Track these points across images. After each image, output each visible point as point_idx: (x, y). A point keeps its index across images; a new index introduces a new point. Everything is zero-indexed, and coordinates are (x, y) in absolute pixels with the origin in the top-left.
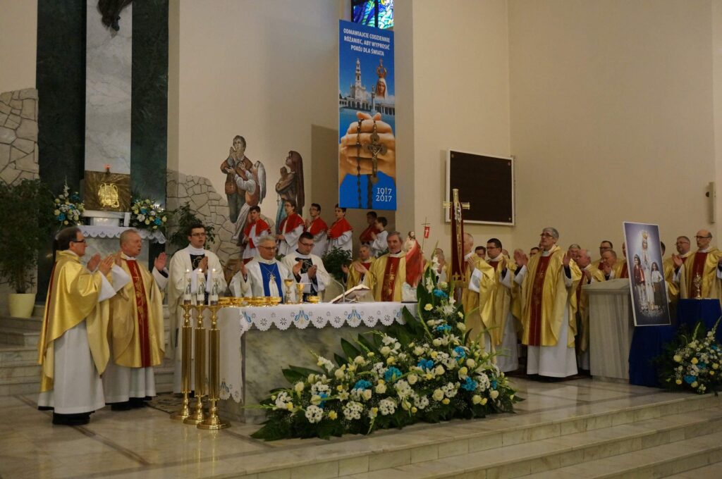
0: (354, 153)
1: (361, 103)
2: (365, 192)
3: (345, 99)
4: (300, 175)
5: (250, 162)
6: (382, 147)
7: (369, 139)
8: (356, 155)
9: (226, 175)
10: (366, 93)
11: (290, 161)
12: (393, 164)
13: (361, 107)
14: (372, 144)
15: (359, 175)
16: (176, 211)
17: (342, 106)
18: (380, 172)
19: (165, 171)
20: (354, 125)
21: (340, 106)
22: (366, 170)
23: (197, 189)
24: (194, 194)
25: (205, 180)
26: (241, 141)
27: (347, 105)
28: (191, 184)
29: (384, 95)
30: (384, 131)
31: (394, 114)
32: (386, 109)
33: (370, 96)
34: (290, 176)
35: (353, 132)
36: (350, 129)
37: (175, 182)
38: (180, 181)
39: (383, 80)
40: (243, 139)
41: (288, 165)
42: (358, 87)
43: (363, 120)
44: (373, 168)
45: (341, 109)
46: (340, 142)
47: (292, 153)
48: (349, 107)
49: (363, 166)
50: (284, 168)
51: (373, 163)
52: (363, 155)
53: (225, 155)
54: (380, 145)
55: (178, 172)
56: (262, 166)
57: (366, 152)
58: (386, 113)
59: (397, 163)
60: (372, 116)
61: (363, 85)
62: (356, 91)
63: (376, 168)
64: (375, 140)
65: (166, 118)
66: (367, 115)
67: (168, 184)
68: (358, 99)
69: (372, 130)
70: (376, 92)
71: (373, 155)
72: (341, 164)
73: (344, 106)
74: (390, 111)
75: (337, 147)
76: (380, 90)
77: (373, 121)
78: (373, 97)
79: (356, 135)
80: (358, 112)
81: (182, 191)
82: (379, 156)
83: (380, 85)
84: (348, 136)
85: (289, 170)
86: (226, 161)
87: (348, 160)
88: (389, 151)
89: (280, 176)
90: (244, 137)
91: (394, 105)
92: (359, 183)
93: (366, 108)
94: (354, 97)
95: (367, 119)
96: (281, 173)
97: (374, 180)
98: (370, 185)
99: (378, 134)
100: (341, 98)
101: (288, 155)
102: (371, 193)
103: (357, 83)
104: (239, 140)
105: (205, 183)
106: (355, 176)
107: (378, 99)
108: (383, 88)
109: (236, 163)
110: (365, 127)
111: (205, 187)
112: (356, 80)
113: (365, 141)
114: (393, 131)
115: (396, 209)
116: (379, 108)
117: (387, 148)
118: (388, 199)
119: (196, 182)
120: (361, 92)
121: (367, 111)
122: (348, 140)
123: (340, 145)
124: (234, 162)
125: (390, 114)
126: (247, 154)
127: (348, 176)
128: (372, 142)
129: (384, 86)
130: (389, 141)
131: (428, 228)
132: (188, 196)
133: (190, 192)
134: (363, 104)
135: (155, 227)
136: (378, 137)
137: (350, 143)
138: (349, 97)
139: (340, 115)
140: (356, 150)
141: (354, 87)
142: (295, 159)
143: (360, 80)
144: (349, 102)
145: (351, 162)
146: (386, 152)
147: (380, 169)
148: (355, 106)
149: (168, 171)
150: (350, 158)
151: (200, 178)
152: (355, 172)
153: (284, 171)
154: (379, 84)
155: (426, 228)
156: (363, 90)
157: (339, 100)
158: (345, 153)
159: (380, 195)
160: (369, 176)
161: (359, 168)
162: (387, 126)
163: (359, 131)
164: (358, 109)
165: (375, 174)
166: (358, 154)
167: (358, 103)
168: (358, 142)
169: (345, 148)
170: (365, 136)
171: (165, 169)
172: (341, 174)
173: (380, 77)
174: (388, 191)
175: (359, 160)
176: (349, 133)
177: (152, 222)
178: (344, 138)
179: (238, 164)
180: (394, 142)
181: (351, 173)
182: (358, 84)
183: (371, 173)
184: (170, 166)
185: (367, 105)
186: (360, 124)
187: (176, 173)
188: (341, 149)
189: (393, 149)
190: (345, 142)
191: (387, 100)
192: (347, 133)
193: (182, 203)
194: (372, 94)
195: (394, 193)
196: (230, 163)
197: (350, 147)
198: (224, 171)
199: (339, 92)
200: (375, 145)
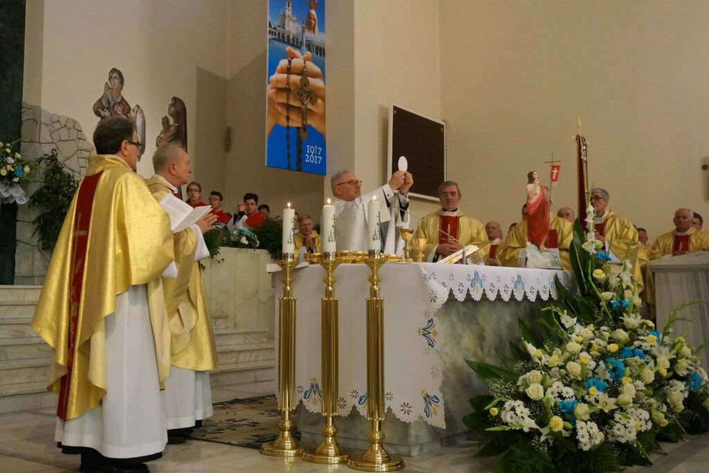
0: (282, 99)
1: (291, 37)
2: (294, 148)
3: (275, 28)
4: (183, 128)
5: (128, 104)
6: (312, 95)
7: (298, 82)
8: (285, 101)
9: (99, 119)
10: (297, 25)
11: (173, 109)
12: (323, 117)
13: (291, 42)
14: (301, 89)
15: (288, 126)
16: (40, 160)
17: (271, 37)
18: (310, 126)
19: (19, 105)
20: (284, 63)
21: (269, 36)
22: (296, 122)
23: (64, 134)
24: (60, 140)
25: (75, 122)
26: (117, 75)
27: (277, 37)
28: (57, 126)
29: (314, 31)
30: (315, 76)
31: (324, 56)
32: (317, 48)
33: (300, 29)
34: (172, 128)
35: (282, 72)
36: (279, 67)
37: (35, 121)
38: (43, 120)
39: (313, 12)
40: (120, 74)
41: (171, 115)
42: (289, 16)
43: (292, 58)
44: (303, 120)
45: (270, 40)
46: (269, 83)
47: (175, 99)
48: (278, 40)
49: (292, 116)
50: (166, 117)
51: (304, 113)
52: (292, 103)
53: (98, 93)
54: (310, 92)
55: (40, 107)
56: (142, 112)
57: (295, 99)
58: (317, 53)
59: (327, 117)
60: (302, 54)
61: (293, 15)
62: (286, 21)
63: (306, 120)
64: (305, 85)
65: (23, 32)
66: (297, 52)
67: (24, 124)
68: (288, 32)
69: (303, 72)
70: (307, 24)
71: (303, 104)
72: (269, 110)
73: (274, 37)
74: (320, 51)
75: (265, 87)
76: (310, 23)
77: (303, 61)
78: (303, 32)
79: (285, 76)
80: (288, 48)
81: (45, 135)
82: (309, 106)
83: (311, 18)
84: (276, 76)
85: (172, 121)
86: (100, 100)
87: (276, 106)
88: (319, 101)
89: (161, 128)
90: (121, 71)
91: (324, 45)
92: (288, 137)
93: (296, 44)
94: (284, 28)
95: (297, 57)
96: (163, 123)
97: (304, 135)
98: (300, 141)
99: (309, 78)
100: (270, 26)
101: (171, 102)
102: (300, 152)
103: (287, 11)
104: (115, 75)
105: (74, 126)
106: (283, 127)
107: (308, 35)
108: (313, 22)
109: (112, 104)
110: (295, 66)
111: (74, 132)
112: (287, 6)
113: (295, 84)
114: (322, 76)
115: (325, 175)
116: (309, 47)
117: (317, 96)
118: (318, 160)
119: (63, 124)
120: (291, 23)
121: (299, 47)
122: (277, 81)
123: (268, 86)
124: (109, 102)
125: (321, 55)
126: (126, 93)
127: (277, 127)
128: (302, 88)
129: (315, 20)
130: (319, 88)
131: (558, 167)
132: (53, 142)
133: (56, 136)
134: (294, 38)
135: (16, 180)
136: (308, 81)
137: (280, 86)
138: (279, 26)
139: (270, 47)
140: (285, 95)
141: (284, 15)
142: (179, 108)
143: (290, 8)
144: (279, 33)
145: (280, 109)
146: (316, 101)
147: (310, 122)
148: (284, 39)
149: (23, 105)
150: (279, 104)
151: (68, 119)
152: (283, 122)
153: (165, 121)
154: (309, 16)
155: (553, 167)
156: (294, 21)
157: (268, 29)
158: (274, 96)
159: (310, 154)
160: (298, 128)
161: (288, 118)
162: (317, 69)
163: (289, 71)
164: (288, 43)
165: (305, 127)
166: (288, 99)
167: (288, 36)
168: (288, 84)
169: (274, 90)
170: (295, 78)
171: (20, 102)
172: (269, 124)
173: (311, 8)
174: (318, 151)
175: (288, 107)
176: (279, 73)
177: (10, 172)
178: (274, 77)
179: (114, 105)
180: (324, 90)
181: (279, 123)
182: (289, 12)
183: (300, 125)
184: (27, 98)
185: (297, 39)
186: (290, 62)
187: (37, 110)
188: (270, 91)
189: (323, 99)
190: (274, 83)
191: (317, 37)
192: (276, 72)
193: (47, 150)
194: (303, 28)
195: (324, 154)
196: (104, 103)
197: (279, 90)
198: (98, 114)
199: (269, 18)
200: (304, 91)
